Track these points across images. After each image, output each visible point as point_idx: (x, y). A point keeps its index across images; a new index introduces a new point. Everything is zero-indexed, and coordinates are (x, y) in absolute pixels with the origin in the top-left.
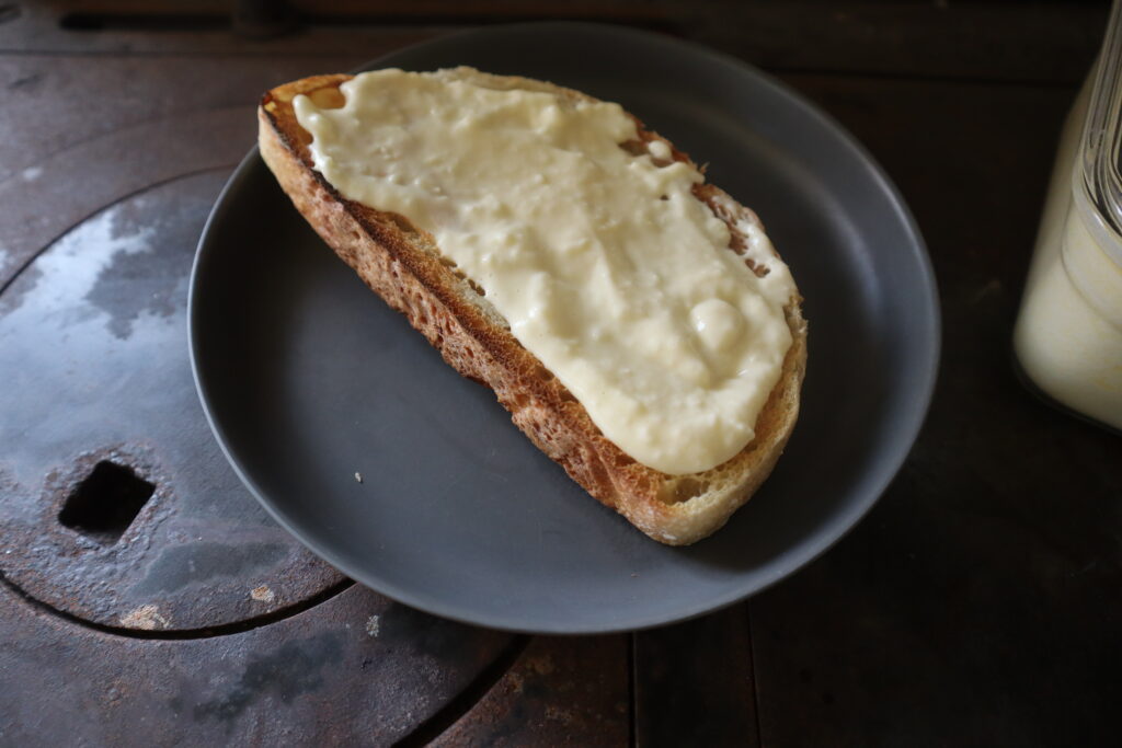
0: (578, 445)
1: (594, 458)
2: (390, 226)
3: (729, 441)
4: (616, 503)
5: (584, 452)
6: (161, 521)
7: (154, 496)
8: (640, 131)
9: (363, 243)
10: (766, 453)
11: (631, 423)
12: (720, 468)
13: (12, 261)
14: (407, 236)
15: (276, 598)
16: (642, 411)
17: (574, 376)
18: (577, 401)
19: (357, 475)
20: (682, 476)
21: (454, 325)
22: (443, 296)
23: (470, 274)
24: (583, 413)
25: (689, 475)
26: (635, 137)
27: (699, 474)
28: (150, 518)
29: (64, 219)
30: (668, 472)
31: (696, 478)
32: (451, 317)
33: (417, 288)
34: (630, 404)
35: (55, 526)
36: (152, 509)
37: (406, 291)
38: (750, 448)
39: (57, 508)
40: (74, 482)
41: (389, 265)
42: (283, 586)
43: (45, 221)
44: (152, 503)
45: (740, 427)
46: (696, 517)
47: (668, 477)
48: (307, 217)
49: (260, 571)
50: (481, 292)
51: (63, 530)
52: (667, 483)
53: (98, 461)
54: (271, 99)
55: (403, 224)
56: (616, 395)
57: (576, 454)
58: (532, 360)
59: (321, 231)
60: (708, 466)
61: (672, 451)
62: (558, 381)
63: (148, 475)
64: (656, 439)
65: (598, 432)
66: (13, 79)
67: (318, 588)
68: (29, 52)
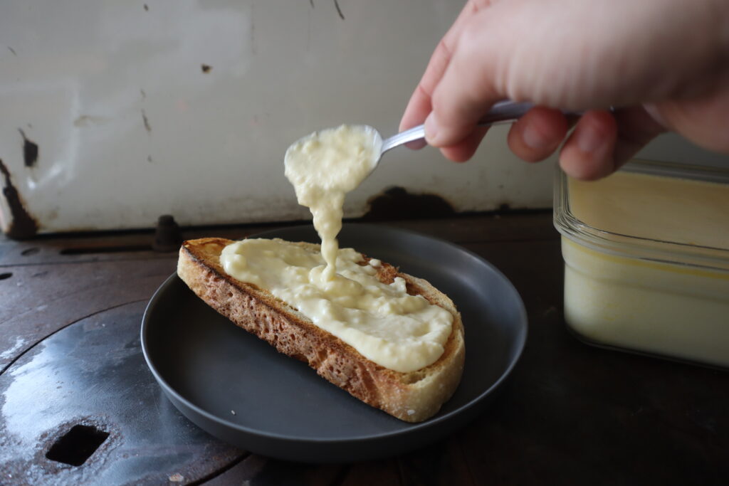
0: (355, 368)
1: (365, 373)
2: (248, 288)
3: (431, 351)
4: (379, 401)
5: (358, 371)
6: (112, 450)
7: (108, 438)
8: (364, 257)
9: (235, 297)
10: (451, 359)
11: (380, 348)
12: (429, 367)
13: (27, 343)
14: (257, 292)
15: (185, 479)
16: (385, 342)
17: (348, 335)
18: (351, 347)
19: (233, 412)
20: (411, 373)
21: (284, 324)
22: (278, 311)
23: (290, 303)
24: (355, 351)
25: (414, 372)
26: (363, 260)
27: (419, 371)
28: (106, 449)
29: (59, 325)
30: (403, 371)
31: (418, 373)
32: (283, 320)
33: (264, 311)
34: (378, 340)
35: (44, 459)
36: (107, 445)
37: (257, 316)
38: (443, 358)
39: (46, 450)
40: (57, 436)
41: (249, 304)
42: (189, 473)
43: (48, 326)
44: (107, 442)
45: (435, 344)
46: (422, 389)
47: (404, 374)
48: (202, 298)
49: (175, 467)
50: (296, 310)
51: (49, 461)
52: (404, 377)
53: (73, 426)
54: (187, 244)
55: (254, 287)
56: (371, 339)
57: (355, 374)
58: (325, 333)
59: (210, 302)
60: (423, 364)
61: (403, 357)
62: (340, 340)
63: (106, 429)
64: (394, 353)
65: (364, 358)
66: (34, 274)
67: (211, 470)
68: (42, 264)
